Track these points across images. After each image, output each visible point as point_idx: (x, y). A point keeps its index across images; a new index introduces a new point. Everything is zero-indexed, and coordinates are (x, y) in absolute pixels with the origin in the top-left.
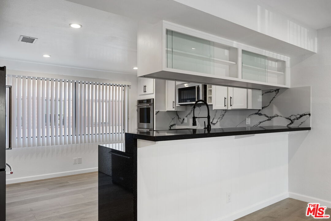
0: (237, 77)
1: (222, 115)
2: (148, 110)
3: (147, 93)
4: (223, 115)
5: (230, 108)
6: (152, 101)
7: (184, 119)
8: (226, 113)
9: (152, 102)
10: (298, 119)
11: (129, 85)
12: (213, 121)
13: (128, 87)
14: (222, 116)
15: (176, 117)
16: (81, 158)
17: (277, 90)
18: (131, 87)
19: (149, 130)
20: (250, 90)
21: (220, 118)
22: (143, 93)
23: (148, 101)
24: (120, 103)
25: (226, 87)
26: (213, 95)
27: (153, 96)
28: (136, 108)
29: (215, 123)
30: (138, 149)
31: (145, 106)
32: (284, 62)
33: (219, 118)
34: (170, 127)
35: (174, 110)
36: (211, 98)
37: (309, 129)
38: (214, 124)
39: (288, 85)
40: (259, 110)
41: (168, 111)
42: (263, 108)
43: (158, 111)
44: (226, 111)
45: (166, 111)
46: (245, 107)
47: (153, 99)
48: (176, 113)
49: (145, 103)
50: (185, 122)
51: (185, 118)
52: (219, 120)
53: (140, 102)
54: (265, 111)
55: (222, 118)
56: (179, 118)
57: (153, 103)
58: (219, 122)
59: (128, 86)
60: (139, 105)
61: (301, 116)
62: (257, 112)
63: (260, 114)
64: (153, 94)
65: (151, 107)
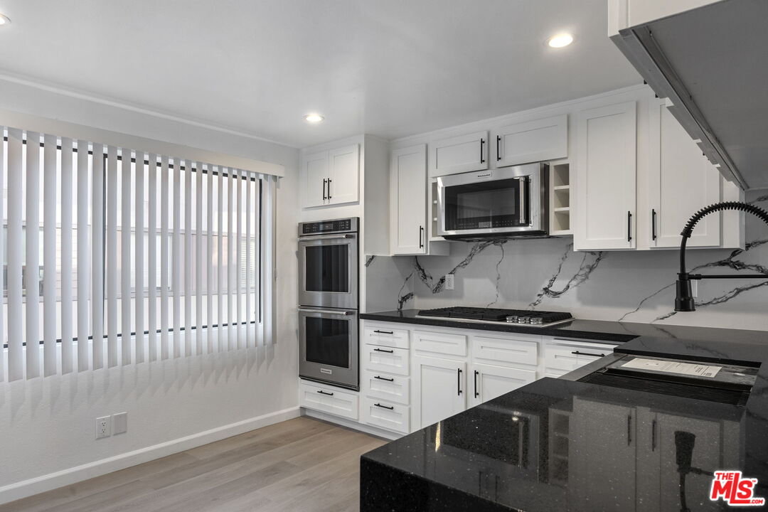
1: (588, 267)
3: (332, 201)
4: (591, 269)
6: (353, 224)
7: (442, 280)
8: (600, 261)
9: (354, 228)
11: (276, 176)
12: (551, 285)
13: (274, 183)
14: (588, 270)
15: (416, 274)
16: (125, 415)
18: (283, 181)
19: (347, 314)
21: (579, 278)
22: (321, 202)
23: (341, 225)
27: (357, 211)
28: (293, 248)
29: (561, 290)
33: (575, 277)
34: (401, 303)
35: (422, 251)
38: (556, 294)
40: (735, 252)
42: (748, 245)
43: (371, 255)
44: (600, 255)
45: (391, 255)
47: (358, 219)
48: (416, 262)
49: (331, 230)
50: (447, 288)
51: (447, 276)
52: (574, 283)
53: (308, 228)
54: (758, 256)
55: (587, 278)
56: (425, 277)
57: (358, 232)
58: (575, 288)
59: (275, 178)
60: (305, 238)
62: (724, 257)
63: (738, 266)
64: (357, 203)
65: (352, 243)
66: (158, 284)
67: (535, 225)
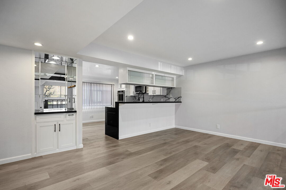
0: (153, 84)
2: (122, 95)
3: (122, 88)
4: (153, 97)
5: (155, 95)
6: (124, 91)
10: (178, 99)
15: (135, 99)
16: (93, 116)
17: (172, 88)
18: (115, 85)
20: (161, 88)
21: (152, 99)
22: (120, 88)
23: (122, 91)
24: (110, 92)
25: (153, 87)
26: (149, 90)
27: (124, 89)
28: (117, 94)
29: (150, 101)
30: (119, 106)
31: (121, 93)
32: (173, 78)
35: (133, 95)
36: (148, 90)
37: (181, 102)
39: (175, 86)
40: (166, 96)
41: (131, 96)
42: (167, 95)
43: (127, 96)
44: (154, 96)
46: (160, 94)
48: (135, 97)
53: (119, 92)
54: (168, 96)
59: (114, 85)
61: (179, 98)
62: (165, 96)
63: (166, 97)
65: (124, 94)
66: (99, 101)
67: (144, 92)
